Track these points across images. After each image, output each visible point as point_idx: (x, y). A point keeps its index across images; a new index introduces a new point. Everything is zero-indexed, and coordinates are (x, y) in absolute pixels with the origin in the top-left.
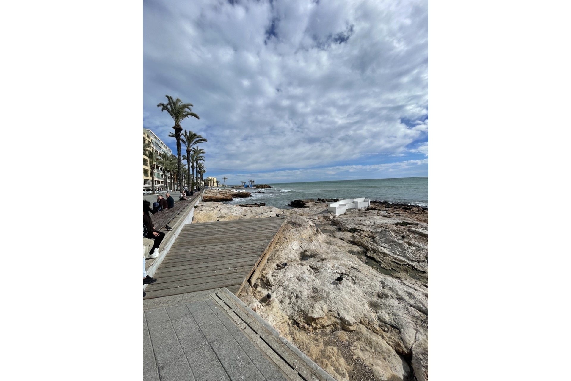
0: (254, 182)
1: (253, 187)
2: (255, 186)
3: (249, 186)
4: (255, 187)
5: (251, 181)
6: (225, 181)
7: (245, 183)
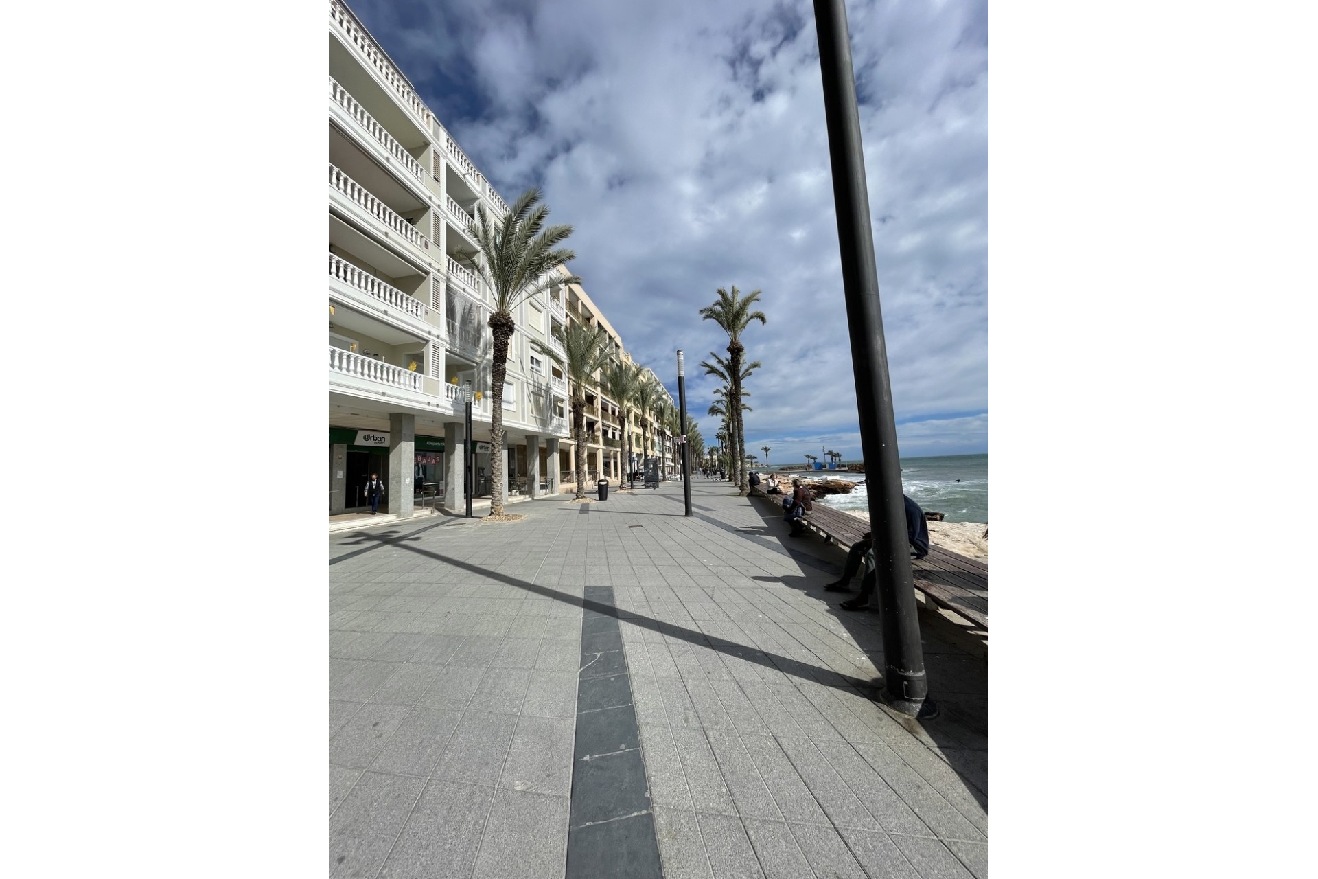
0: (838, 455)
1: (837, 469)
2: (844, 466)
3: (827, 466)
4: (843, 469)
5: (830, 453)
6: (767, 455)
7: (815, 458)
